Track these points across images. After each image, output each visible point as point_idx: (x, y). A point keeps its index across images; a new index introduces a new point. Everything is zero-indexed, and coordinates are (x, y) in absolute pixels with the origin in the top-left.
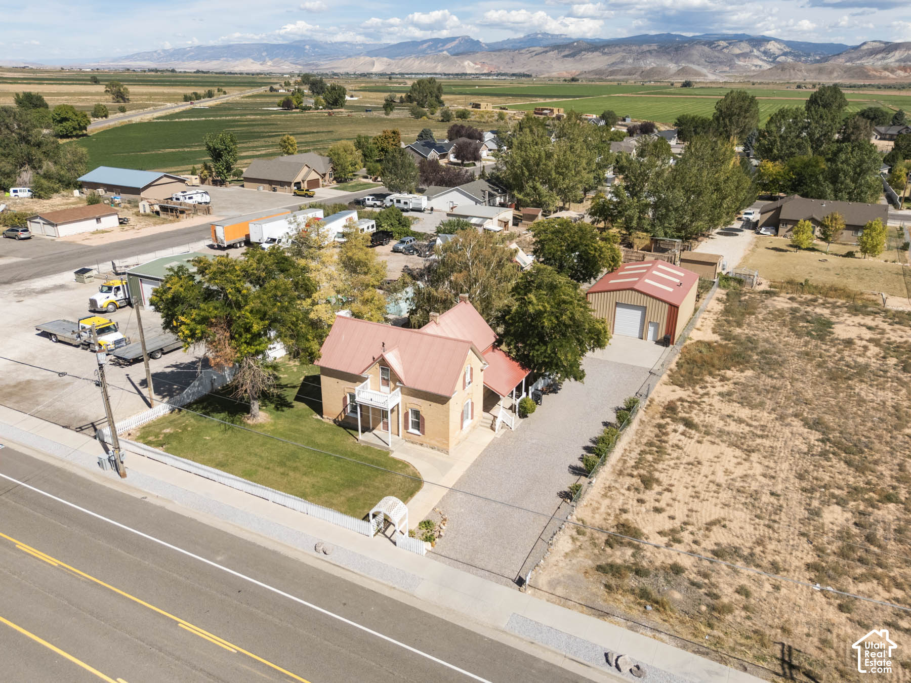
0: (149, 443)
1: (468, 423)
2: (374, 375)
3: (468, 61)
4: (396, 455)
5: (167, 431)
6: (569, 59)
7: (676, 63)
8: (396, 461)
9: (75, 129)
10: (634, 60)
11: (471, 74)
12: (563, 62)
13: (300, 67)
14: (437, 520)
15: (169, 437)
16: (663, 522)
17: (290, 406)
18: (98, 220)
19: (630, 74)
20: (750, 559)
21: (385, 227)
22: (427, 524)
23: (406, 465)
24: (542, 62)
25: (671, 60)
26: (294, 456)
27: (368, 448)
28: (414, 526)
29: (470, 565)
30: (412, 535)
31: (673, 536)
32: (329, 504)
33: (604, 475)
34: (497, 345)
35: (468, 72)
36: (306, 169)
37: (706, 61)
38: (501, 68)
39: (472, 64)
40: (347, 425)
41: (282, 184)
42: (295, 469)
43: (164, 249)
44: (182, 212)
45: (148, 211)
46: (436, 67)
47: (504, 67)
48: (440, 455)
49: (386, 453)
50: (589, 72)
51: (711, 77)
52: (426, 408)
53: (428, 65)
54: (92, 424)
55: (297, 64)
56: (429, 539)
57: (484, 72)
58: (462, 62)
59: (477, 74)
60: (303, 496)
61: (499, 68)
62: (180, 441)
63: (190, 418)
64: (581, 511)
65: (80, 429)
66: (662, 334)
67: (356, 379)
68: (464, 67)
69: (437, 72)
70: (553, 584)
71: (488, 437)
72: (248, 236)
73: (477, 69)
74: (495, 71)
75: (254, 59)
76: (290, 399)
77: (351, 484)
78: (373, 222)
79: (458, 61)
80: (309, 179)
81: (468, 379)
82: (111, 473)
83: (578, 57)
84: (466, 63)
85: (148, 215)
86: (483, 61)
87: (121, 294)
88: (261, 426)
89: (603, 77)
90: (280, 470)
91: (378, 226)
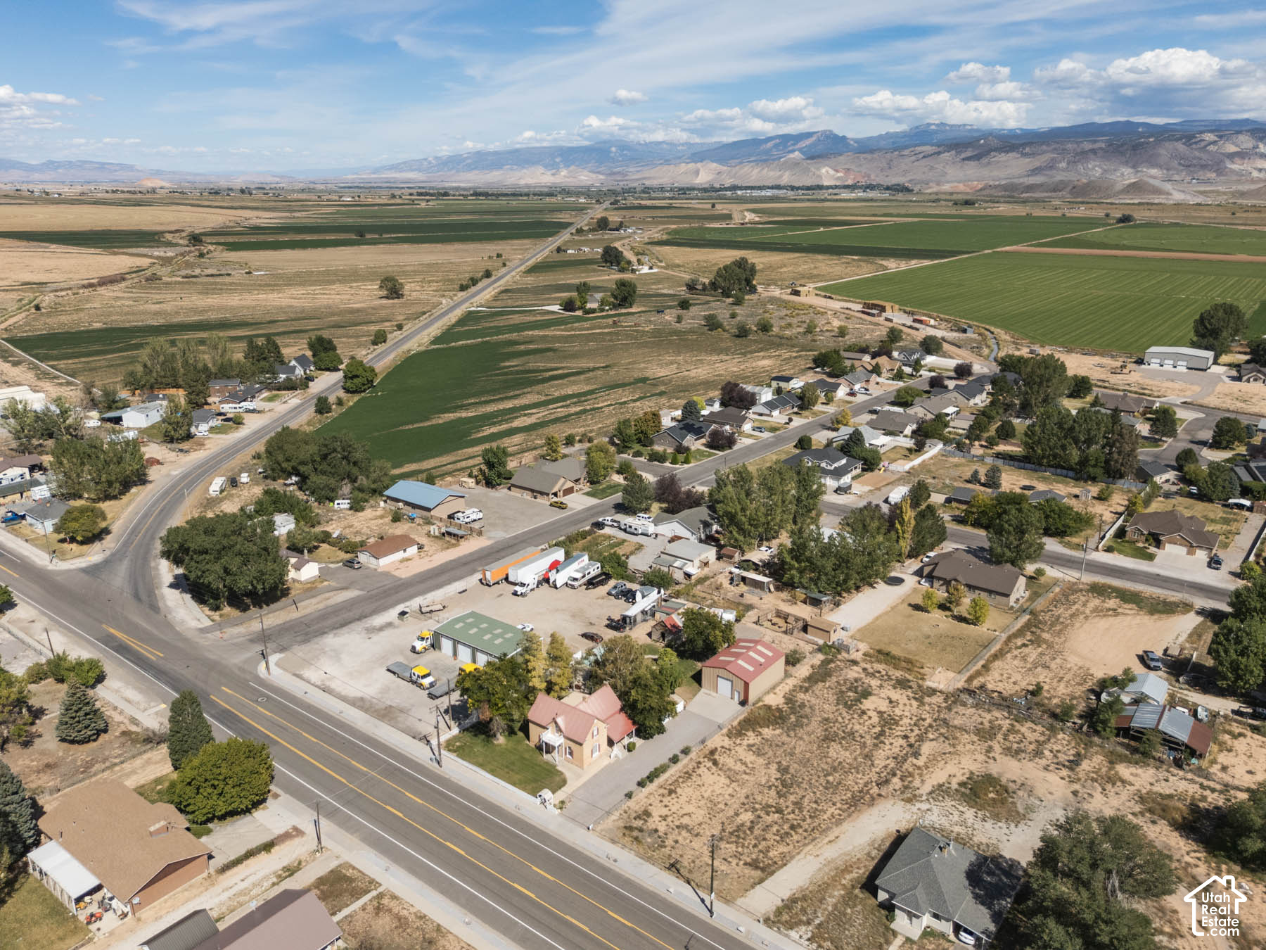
0: (449, 750)
1: (596, 754)
2: (552, 727)
3: (827, 168)
4: (559, 768)
5: (458, 744)
6: (972, 163)
7: (1134, 167)
8: (558, 771)
9: (364, 385)
10: (1068, 164)
11: (828, 188)
12: (961, 167)
13: (602, 177)
14: (567, 801)
15: (459, 747)
16: (665, 812)
17: (516, 734)
18: (405, 551)
19: (1054, 190)
20: (689, 831)
21: (608, 568)
22: (563, 802)
23: (562, 773)
24: (932, 168)
25: (1126, 163)
26: (513, 763)
27: (547, 763)
28: (557, 802)
29: (573, 820)
30: (555, 806)
31: (664, 818)
32: (524, 789)
33: (651, 787)
34: (622, 710)
35: (826, 183)
36: (563, 480)
37: (1180, 164)
38: (873, 177)
39: (832, 172)
40: (539, 748)
41: (542, 493)
42: (513, 770)
43: (449, 584)
44: (462, 537)
45: (437, 534)
46: (781, 176)
47: (877, 176)
48: (579, 770)
49: (554, 766)
50: (996, 187)
51: (1178, 196)
52: (574, 746)
53: (772, 173)
54: (425, 737)
55: (599, 173)
56: (561, 808)
57: (846, 183)
58: (818, 169)
59: (836, 187)
60: (514, 784)
61: (869, 176)
62: (464, 750)
63: (468, 737)
64: (631, 803)
65: (420, 739)
66: (742, 698)
67: (545, 728)
68: (820, 177)
69: (782, 183)
70: (602, 830)
71: (606, 762)
72: (507, 575)
73: (838, 178)
74: (863, 182)
75: (546, 166)
76: (516, 729)
77: (535, 781)
78: (599, 565)
79: (813, 169)
80: (565, 488)
81: (595, 733)
82: (436, 764)
83: (985, 160)
84: (824, 171)
85: (436, 537)
86: (847, 167)
87: (429, 641)
88: (500, 745)
89: (1016, 194)
90: (506, 770)
91: (602, 567)
